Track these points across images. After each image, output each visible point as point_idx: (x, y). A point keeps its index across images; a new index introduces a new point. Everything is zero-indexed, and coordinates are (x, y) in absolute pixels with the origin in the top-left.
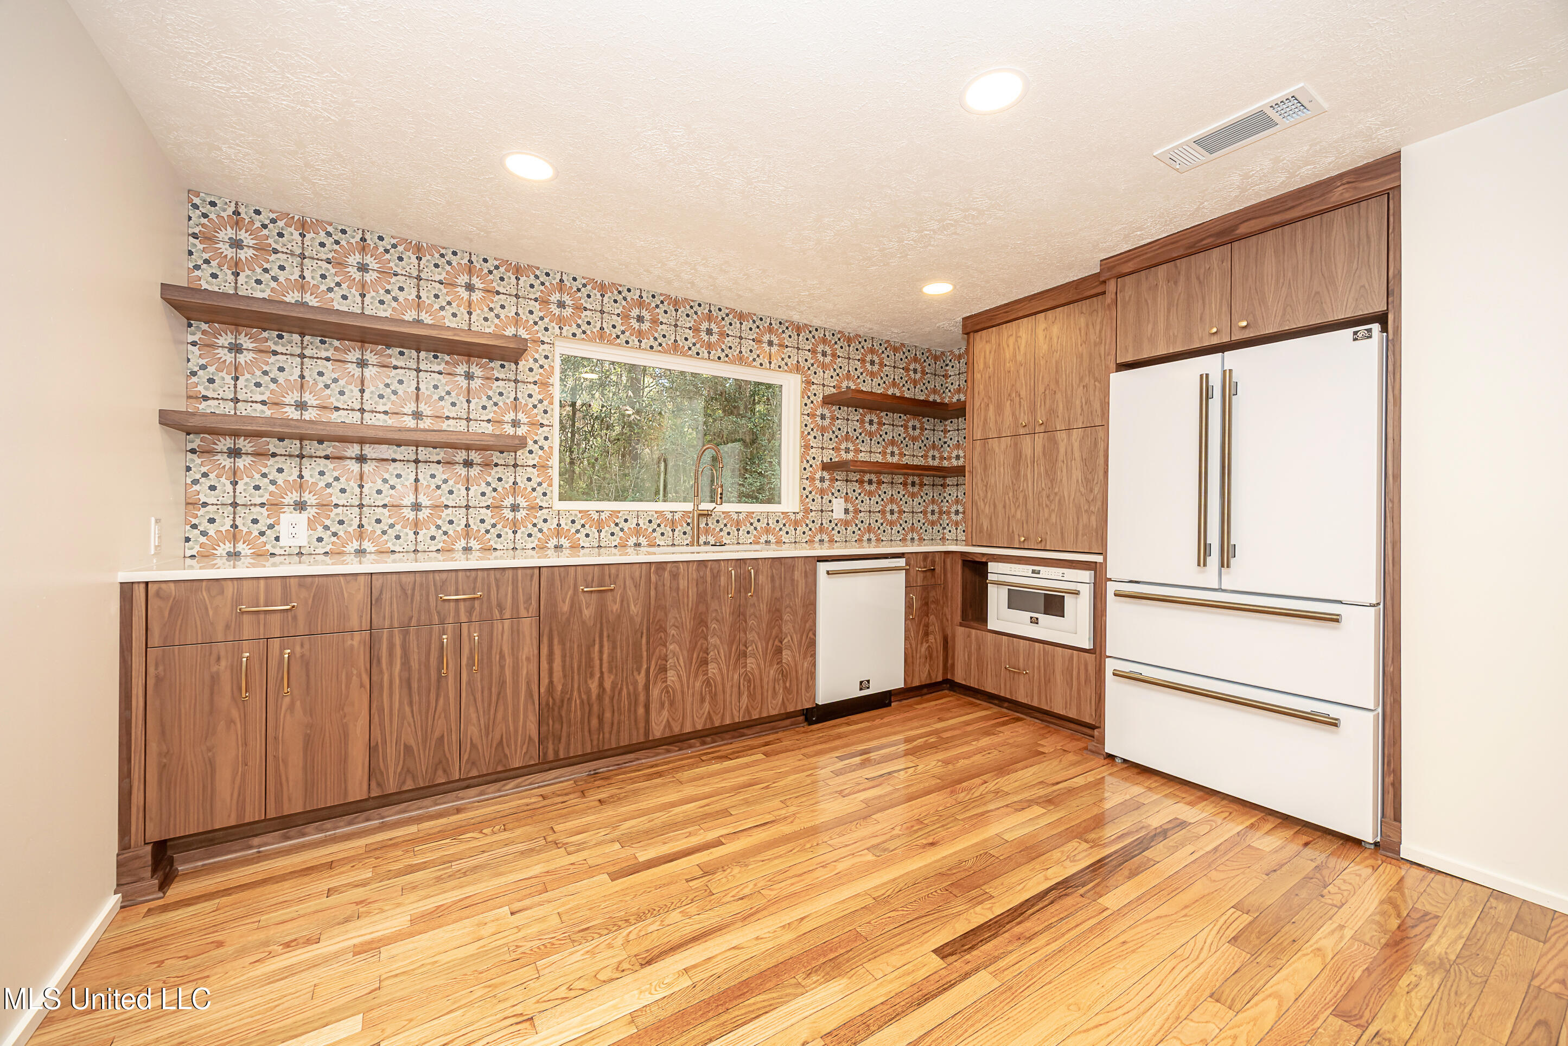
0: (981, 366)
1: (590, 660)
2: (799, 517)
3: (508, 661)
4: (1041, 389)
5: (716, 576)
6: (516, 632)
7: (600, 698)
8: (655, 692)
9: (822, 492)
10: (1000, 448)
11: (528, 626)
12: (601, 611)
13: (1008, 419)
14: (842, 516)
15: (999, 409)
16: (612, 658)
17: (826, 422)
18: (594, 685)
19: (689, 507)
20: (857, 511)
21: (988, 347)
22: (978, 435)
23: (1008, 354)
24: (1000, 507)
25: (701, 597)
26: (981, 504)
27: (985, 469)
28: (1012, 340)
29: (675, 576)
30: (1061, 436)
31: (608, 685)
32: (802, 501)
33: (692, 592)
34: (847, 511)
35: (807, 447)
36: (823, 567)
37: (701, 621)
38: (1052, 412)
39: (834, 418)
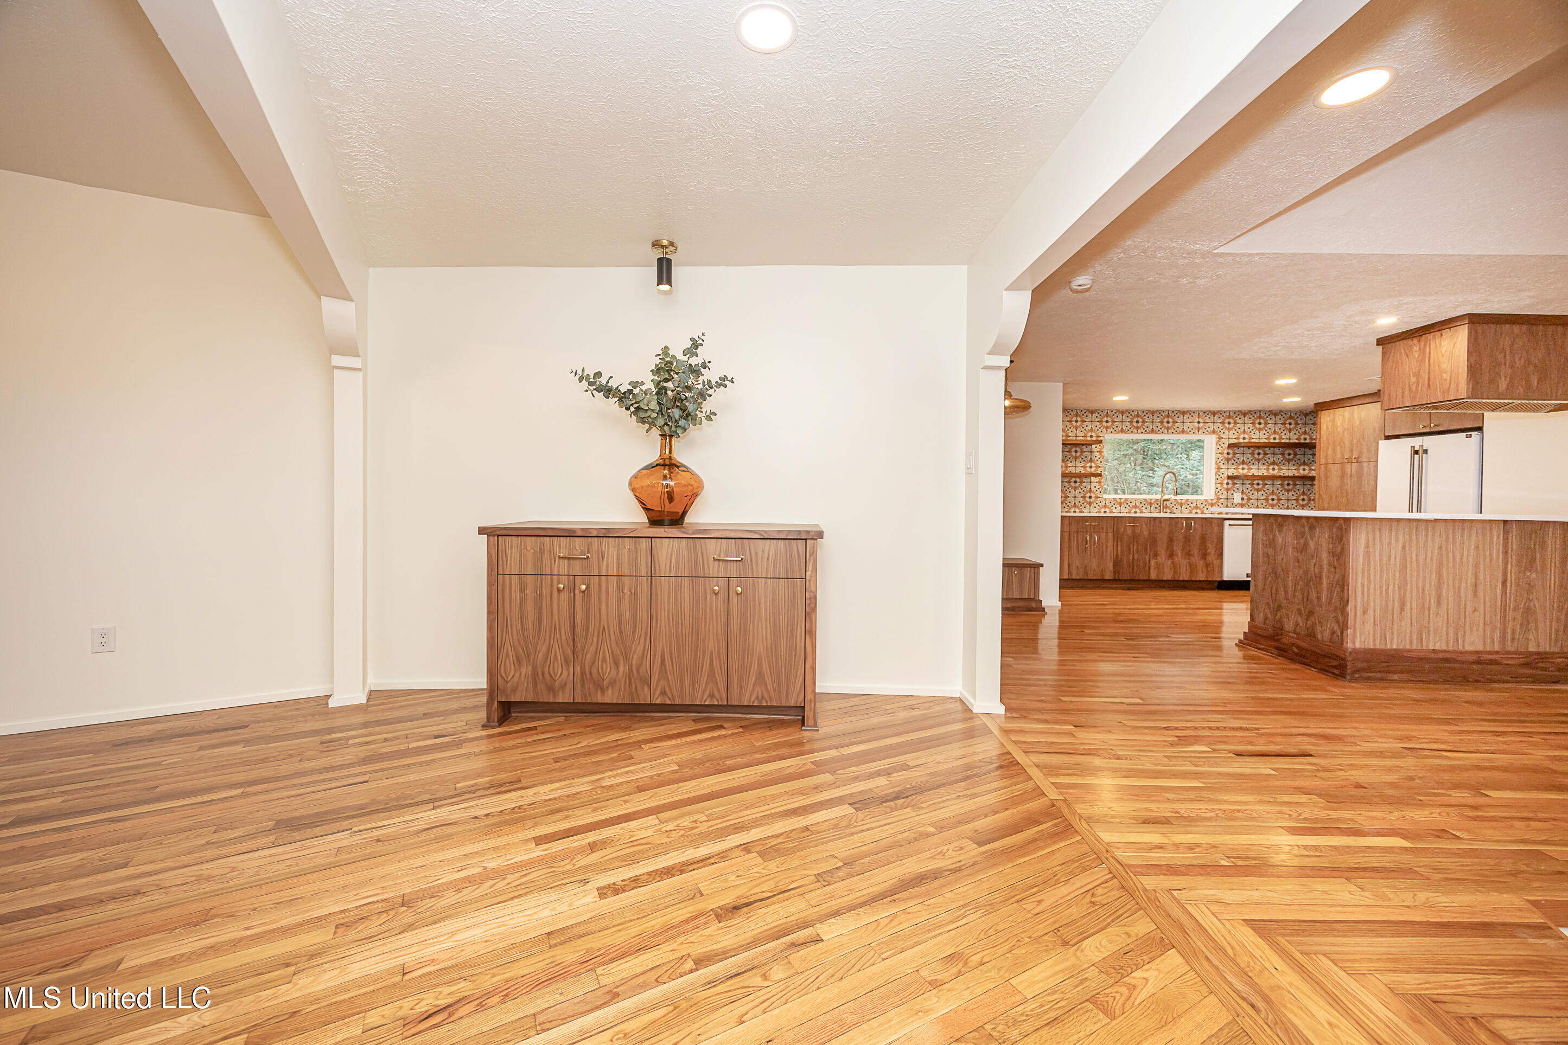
0: (1325, 428)
1: (1130, 549)
2: (1214, 502)
3: (1105, 546)
4: (1355, 441)
5: (1176, 524)
6: (1107, 535)
7: (1133, 561)
8: (1153, 562)
9: (1228, 490)
10: (1335, 469)
11: (1110, 535)
12: (1134, 532)
13: (1339, 455)
14: (1240, 501)
15: (1334, 450)
16: (1137, 549)
17: (1230, 456)
18: (1131, 557)
19: (1159, 497)
20: (1249, 499)
21: (1328, 419)
22: (1323, 461)
23: (1339, 424)
24: (1334, 497)
25: (1171, 532)
26: (1324, 496)
27: (1326, 479)
28: (1341, 417)
29: (1161, 522)
30: (1365, 464)
31: (1136, 557)
32: (1216, 494)
33: (1167, 529)
34: (1242, 499)
35: (1219, 468)
36: (1227, 523)
37: (1170, 540)
38: (1361, 453)
39: (1235, 454)
